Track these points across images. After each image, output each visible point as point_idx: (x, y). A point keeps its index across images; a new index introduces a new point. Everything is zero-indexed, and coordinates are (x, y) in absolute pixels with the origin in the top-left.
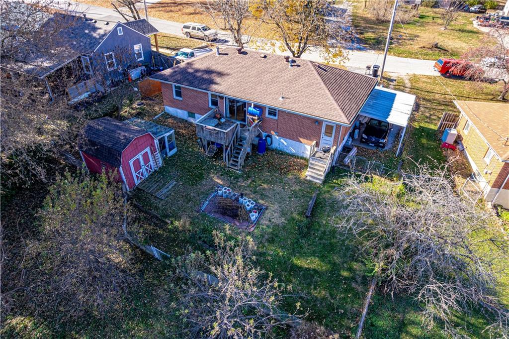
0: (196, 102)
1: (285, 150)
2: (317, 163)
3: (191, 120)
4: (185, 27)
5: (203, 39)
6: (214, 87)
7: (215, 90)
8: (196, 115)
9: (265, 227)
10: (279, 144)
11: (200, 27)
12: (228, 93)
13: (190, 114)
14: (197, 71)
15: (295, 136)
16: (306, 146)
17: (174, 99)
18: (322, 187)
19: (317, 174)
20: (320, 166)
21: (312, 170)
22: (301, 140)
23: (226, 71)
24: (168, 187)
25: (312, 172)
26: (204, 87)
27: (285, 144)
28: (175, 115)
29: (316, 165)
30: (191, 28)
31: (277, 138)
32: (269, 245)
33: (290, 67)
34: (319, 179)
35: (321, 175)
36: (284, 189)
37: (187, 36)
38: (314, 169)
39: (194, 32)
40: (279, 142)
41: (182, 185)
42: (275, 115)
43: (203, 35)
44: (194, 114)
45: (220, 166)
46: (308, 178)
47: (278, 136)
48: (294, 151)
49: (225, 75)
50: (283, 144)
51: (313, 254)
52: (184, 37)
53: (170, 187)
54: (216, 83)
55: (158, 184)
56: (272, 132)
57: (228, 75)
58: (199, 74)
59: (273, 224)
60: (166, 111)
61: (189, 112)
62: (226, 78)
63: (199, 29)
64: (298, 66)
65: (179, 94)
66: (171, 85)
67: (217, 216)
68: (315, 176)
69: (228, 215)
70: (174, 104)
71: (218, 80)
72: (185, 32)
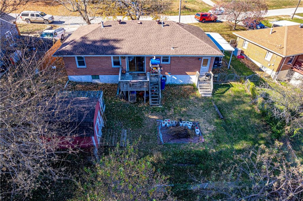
0: (100, 66)
1: (176, 83)
2: (203, 85)
3: (96, 81)
4: (23, 15)
5: (44, 23)
6: (118, 51)
7: (121, 53)
8: (100, 76)
9: (208, 135)
10: (171, 80)
11: (38, 14)
12: (132, 53)
13: (94, 77)
14: (95, 42)
15: (182, 72)
16: (190, 76)
17: (78, 68)
18: (213, 98)
19: (207, 91)
20: (206, 86)
21: (203, 90)
22: (187, 73)
23: (119, 38)
24: (124, 136)
25: (203, 91)
26: (109, 52)
27: (176, 78)
28: (80, 81)
29: (203, 86)
30: (30, 15)
31: (170, 76)
32: (220, 145)
33: (162, 27)
34: (209, 94)
35: (209, 91)
36: (195, 107)
37: (28, 22)
38: (203, 89)
39: (33, 19)
40: (172, 78)
41: (132, 130)
42: (167, 61)
43: (43, 19)
44: (98, 76)
45: (145, 107)
46: (203, 95)
47: (170, 75)
48: (182, 82)
49: (119, 41)
50: (174, 79)
51: (239, 139)
52: (25, 23)
53: (125, 135)
54: (117, 48)
55: (114, 136)
56: (166, 73)
57: (122, 40)
58: (98, 44)
59: (211, 131)
60: (70, 80)
61: (92, 76)
62: (123, 42)
63: (37, 16)
64: (168, 25)
65: (81, 63)
66: (74, 57)
67: (175, 141)
68: (206, 93)
69: (182, 138)
70: (78, 72)
71: (117, 45)
72: (24, 19)
